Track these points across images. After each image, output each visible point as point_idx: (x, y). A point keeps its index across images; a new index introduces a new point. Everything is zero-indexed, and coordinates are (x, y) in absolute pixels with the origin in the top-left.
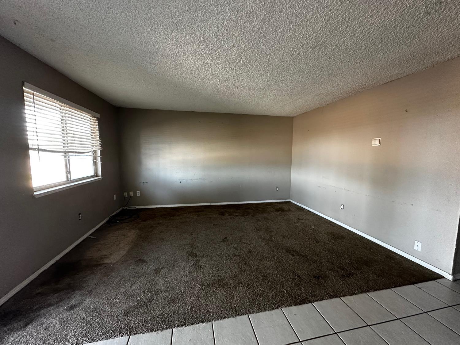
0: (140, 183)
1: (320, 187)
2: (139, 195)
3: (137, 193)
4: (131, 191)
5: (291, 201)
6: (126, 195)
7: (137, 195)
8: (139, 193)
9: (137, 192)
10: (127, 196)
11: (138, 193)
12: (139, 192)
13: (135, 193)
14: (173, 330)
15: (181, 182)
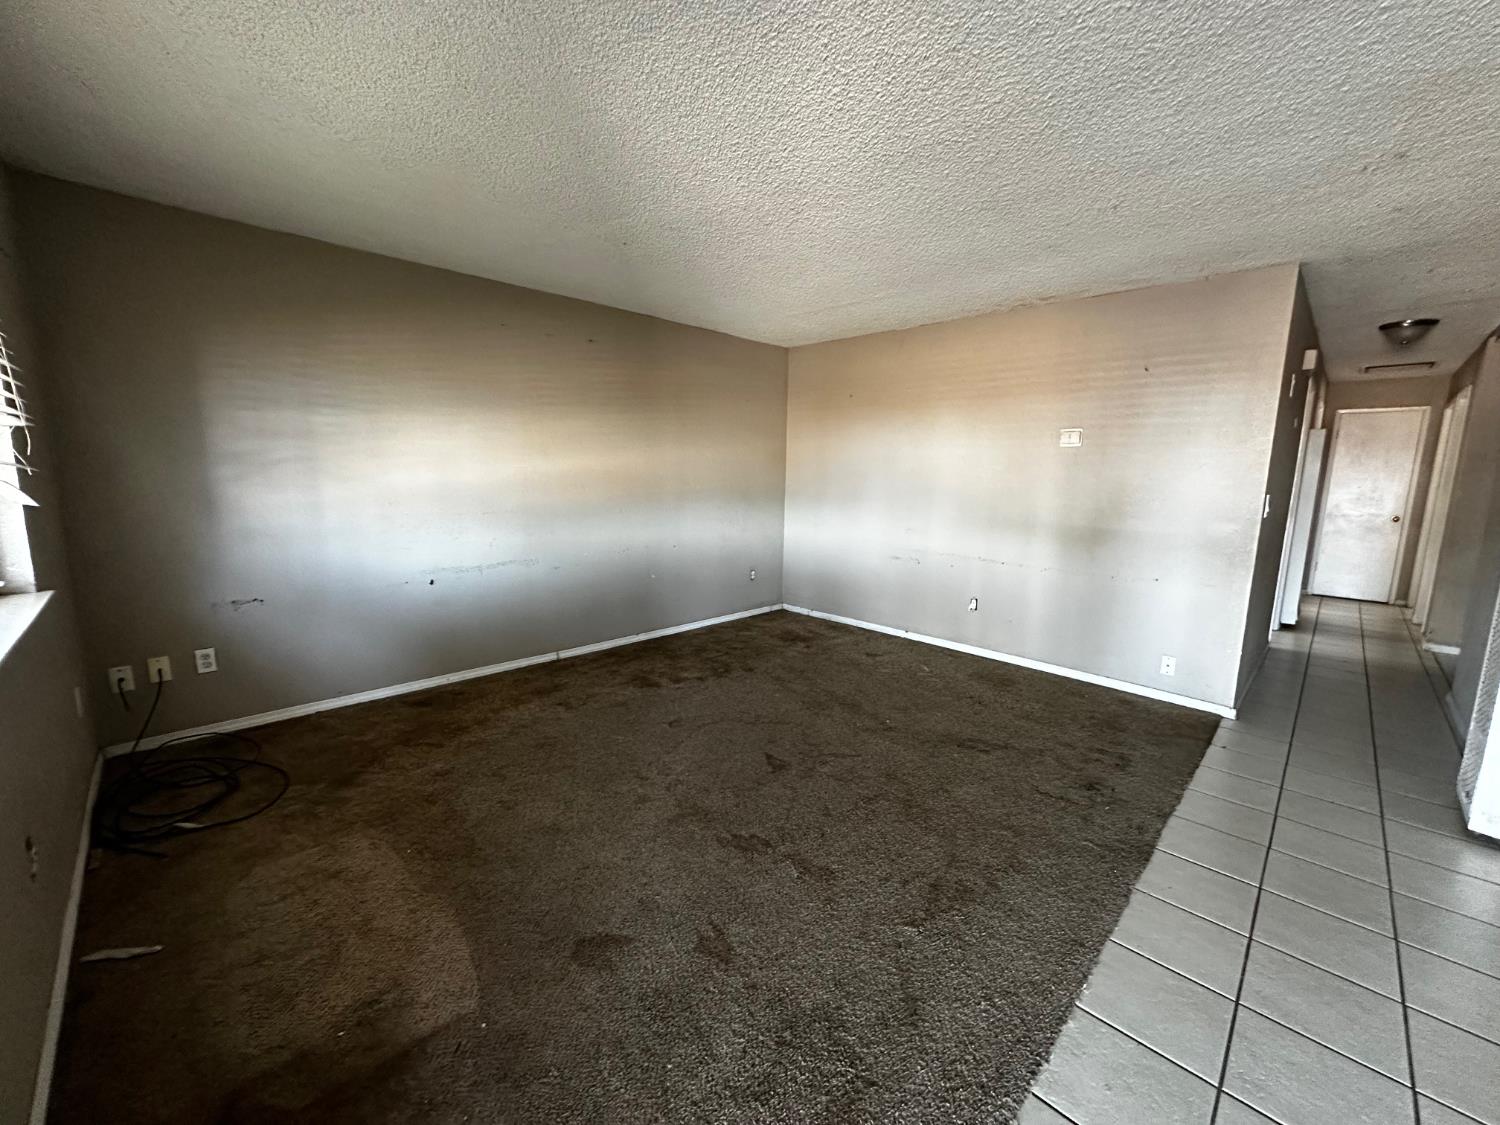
0: (214, 605)
1: (897, 558)
2: (214, 668)
3: (200, 662)
4: (157, 654)
5: (786, 607)
6: (121, 680)
7: (201, 670)
8: (212, 659)
9: (199, 653)
10: (130, 685)
11: (206, 656)
12: (211, 651)
13: (185, 665)
14: (1033, 1094)
15: (432, 583)
